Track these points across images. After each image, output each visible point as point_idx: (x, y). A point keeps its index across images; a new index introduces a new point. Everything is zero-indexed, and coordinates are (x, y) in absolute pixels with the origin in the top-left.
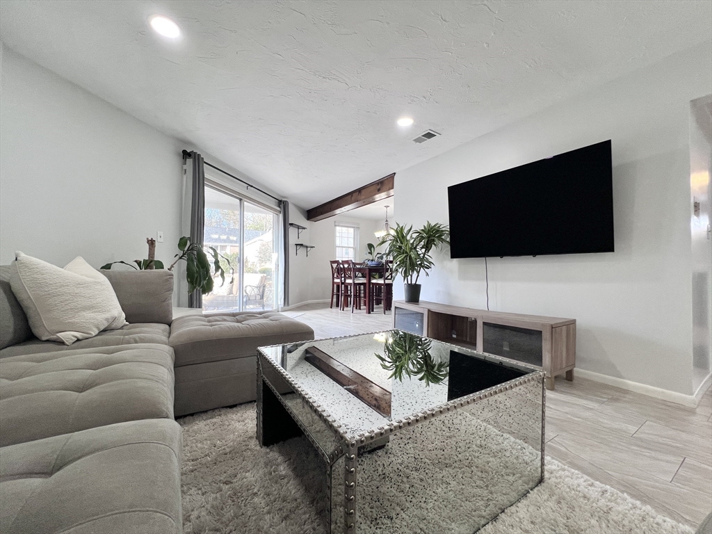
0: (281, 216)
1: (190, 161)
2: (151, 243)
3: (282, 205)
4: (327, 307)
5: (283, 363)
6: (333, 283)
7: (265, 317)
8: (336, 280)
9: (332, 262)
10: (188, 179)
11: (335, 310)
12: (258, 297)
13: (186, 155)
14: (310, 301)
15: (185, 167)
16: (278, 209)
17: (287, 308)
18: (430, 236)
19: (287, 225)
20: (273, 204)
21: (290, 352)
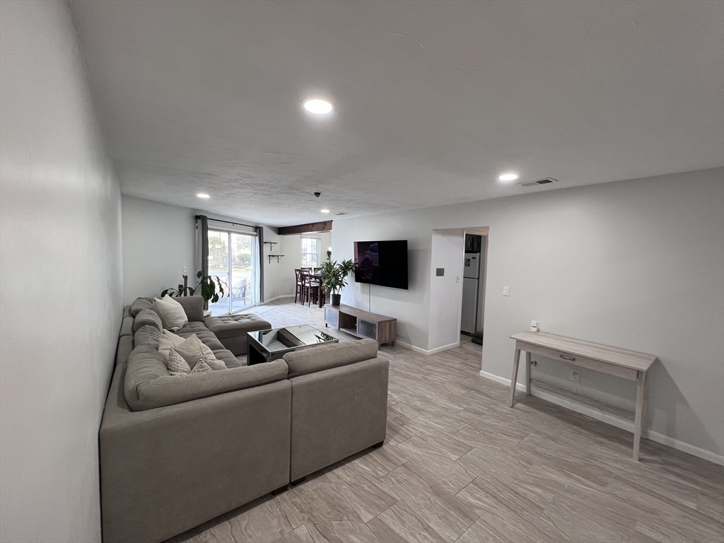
0: (257, 238)
1: (200, 221)
2: (186, 278)
3: (258, 230)
4: (292, 302)
5: (260, 338)
6: (297, 285)
7: (249, 318)
8: (300, 283)
9: (296, 270)
10: (199, 232)
11: (299, 305)
12: (241, 295)
13: (197, 217)
14: (280, 296)
15: (197, 225)
16: (255, 233)
17: (262, 303)
18: (346, 268)
19: (261, 243)
20: (251, 230)
21: (265, 334)
